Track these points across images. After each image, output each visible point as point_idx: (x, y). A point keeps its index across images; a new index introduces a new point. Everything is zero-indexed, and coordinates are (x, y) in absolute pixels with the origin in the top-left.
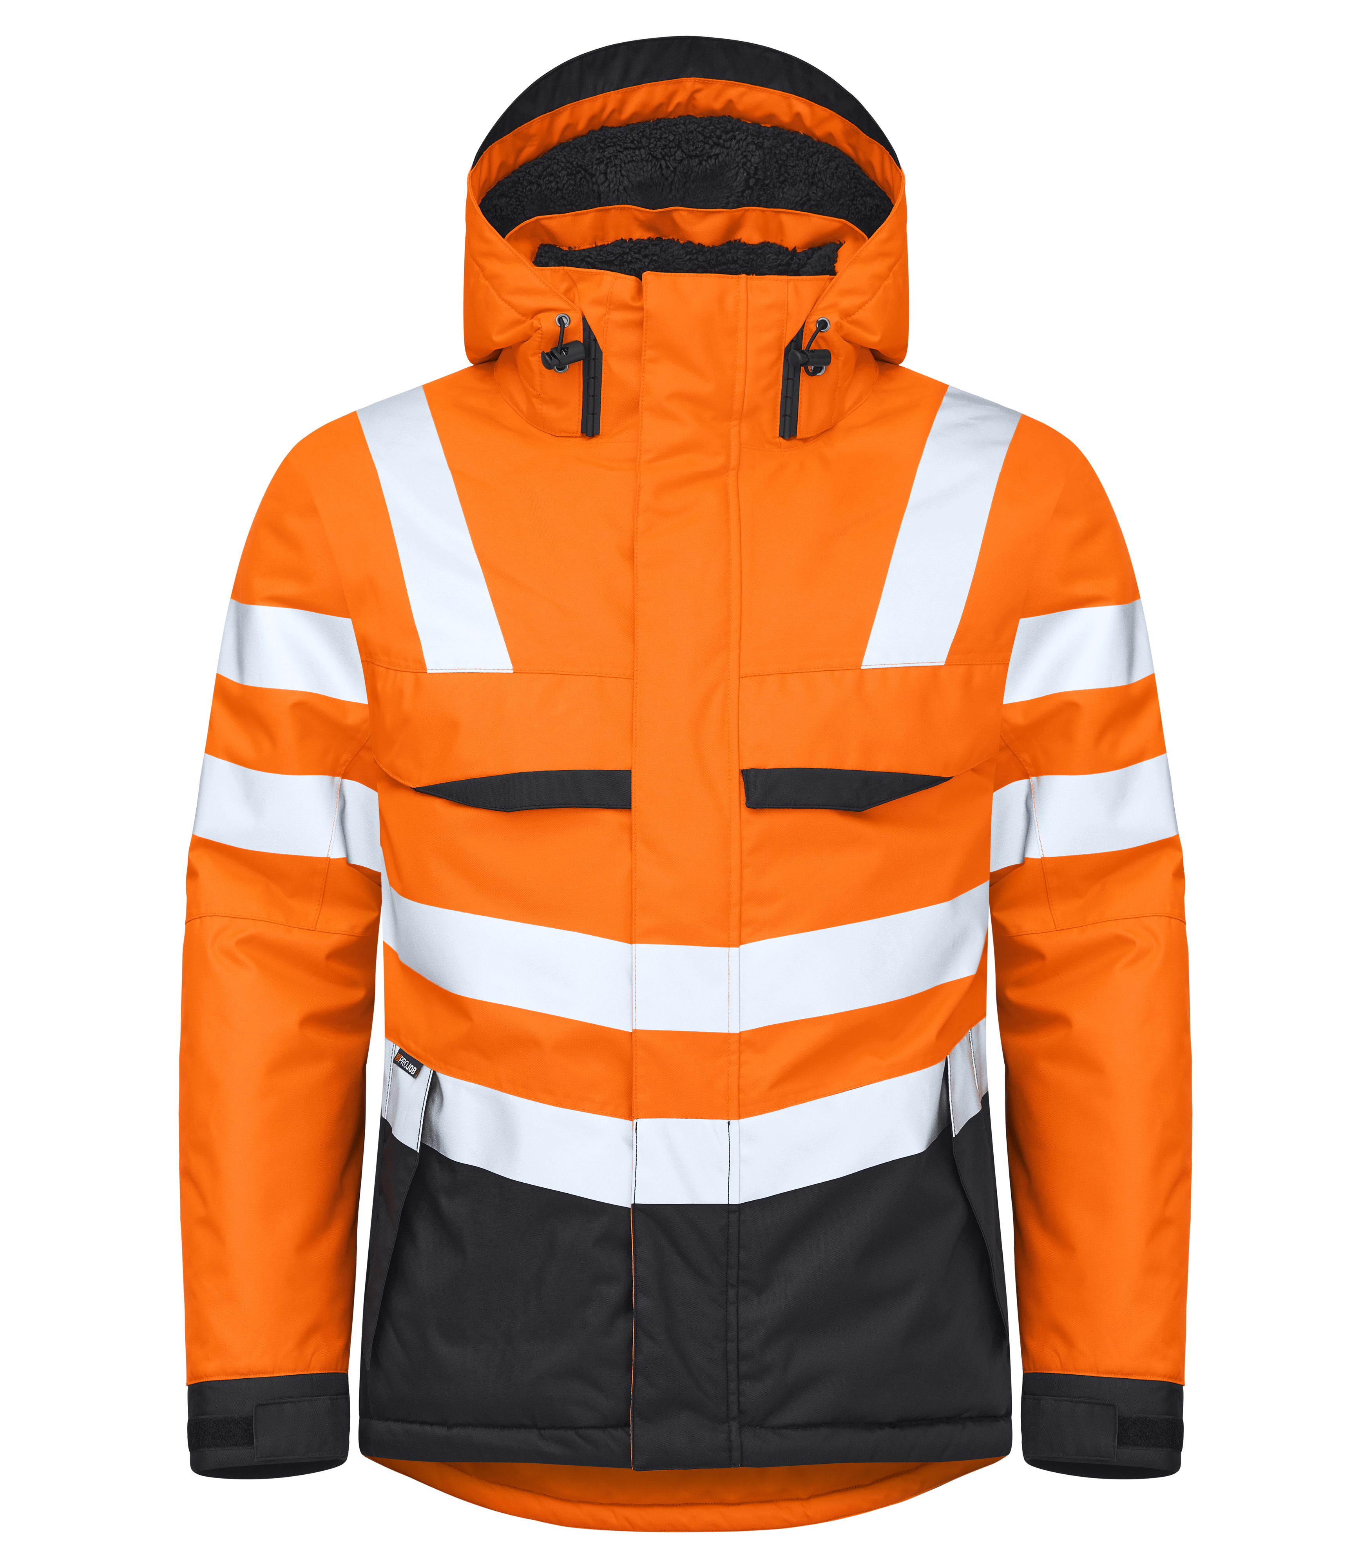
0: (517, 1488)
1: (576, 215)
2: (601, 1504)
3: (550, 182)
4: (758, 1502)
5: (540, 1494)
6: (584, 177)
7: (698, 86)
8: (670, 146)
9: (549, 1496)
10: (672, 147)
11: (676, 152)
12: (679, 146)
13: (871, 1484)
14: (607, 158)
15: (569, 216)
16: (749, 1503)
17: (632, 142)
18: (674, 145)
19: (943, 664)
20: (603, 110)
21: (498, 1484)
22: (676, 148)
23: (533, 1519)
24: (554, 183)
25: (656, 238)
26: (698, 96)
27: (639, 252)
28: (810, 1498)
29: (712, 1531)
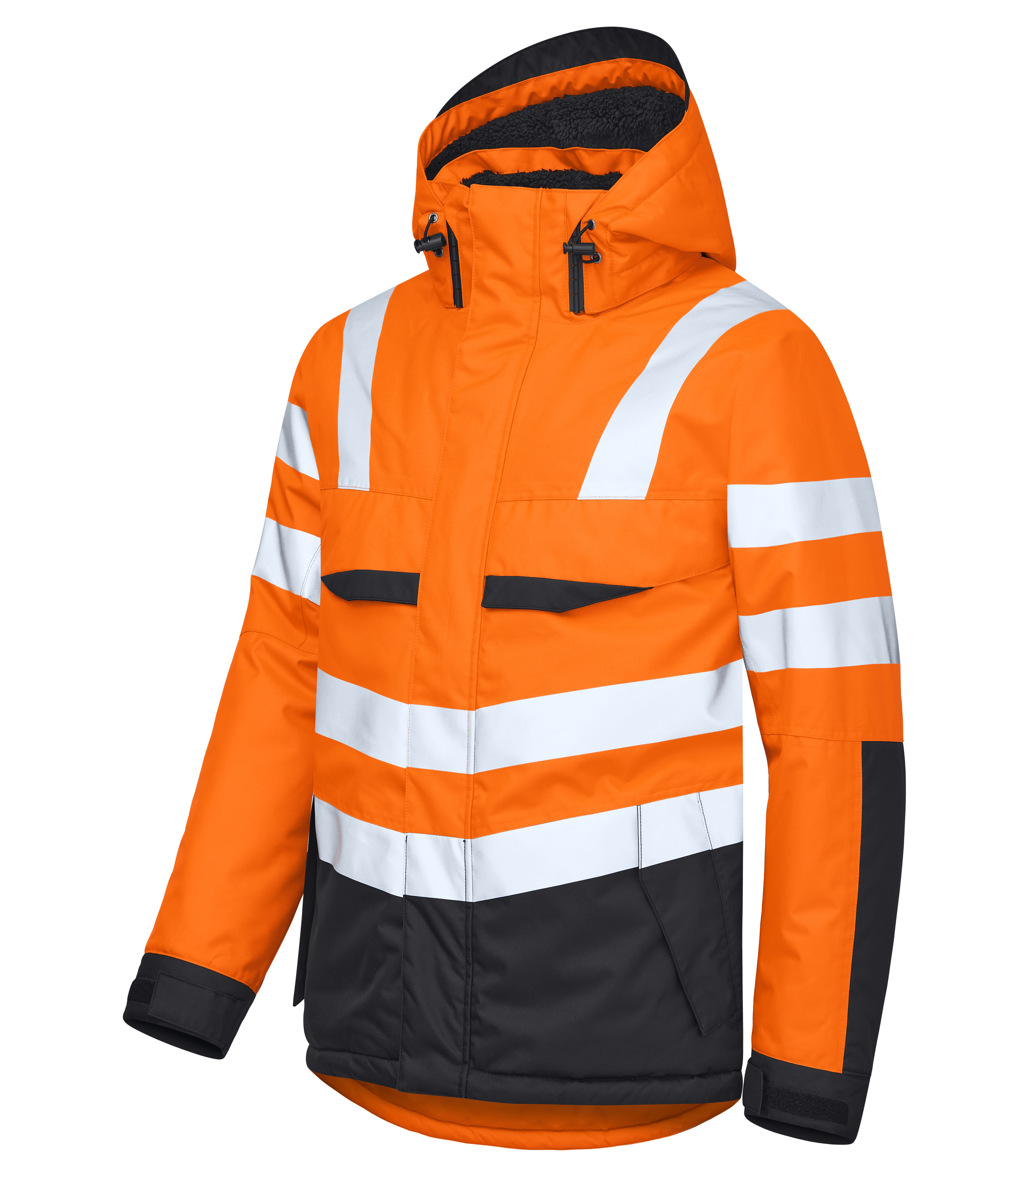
0: (407, 1109)
1: (503, 150)
2: (463, 1125)
3: (513, 131)
4: (574, 1130)
5: (422, 1114)
6: (541, 128)
7: (628, 64)
8: (610, 107)
9: (428, 1117)
10: (611, 109)
11: (615, 112)
12: (617, 108)
13: (651, 1123)
14: (560, 115)
15: (497, 150)
16: (568, 1131)
17: (581, 105)
18: (613, 107)
19: (644, 499)
20: (560, 83)
21: (394, 1104)
22: (615, 110)
23: (416, 1132)
24: (516, 131)
25: (570, 170)
26: (629, 71)
27: (554, 179)
28: (608, 1130)
29: (542, 1149)
